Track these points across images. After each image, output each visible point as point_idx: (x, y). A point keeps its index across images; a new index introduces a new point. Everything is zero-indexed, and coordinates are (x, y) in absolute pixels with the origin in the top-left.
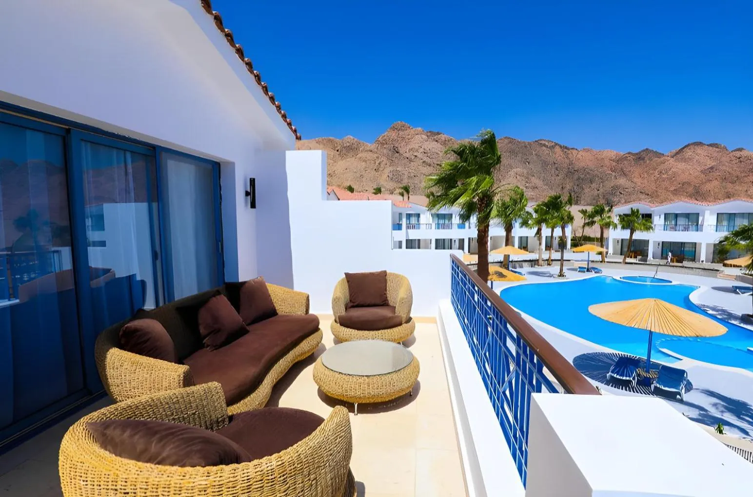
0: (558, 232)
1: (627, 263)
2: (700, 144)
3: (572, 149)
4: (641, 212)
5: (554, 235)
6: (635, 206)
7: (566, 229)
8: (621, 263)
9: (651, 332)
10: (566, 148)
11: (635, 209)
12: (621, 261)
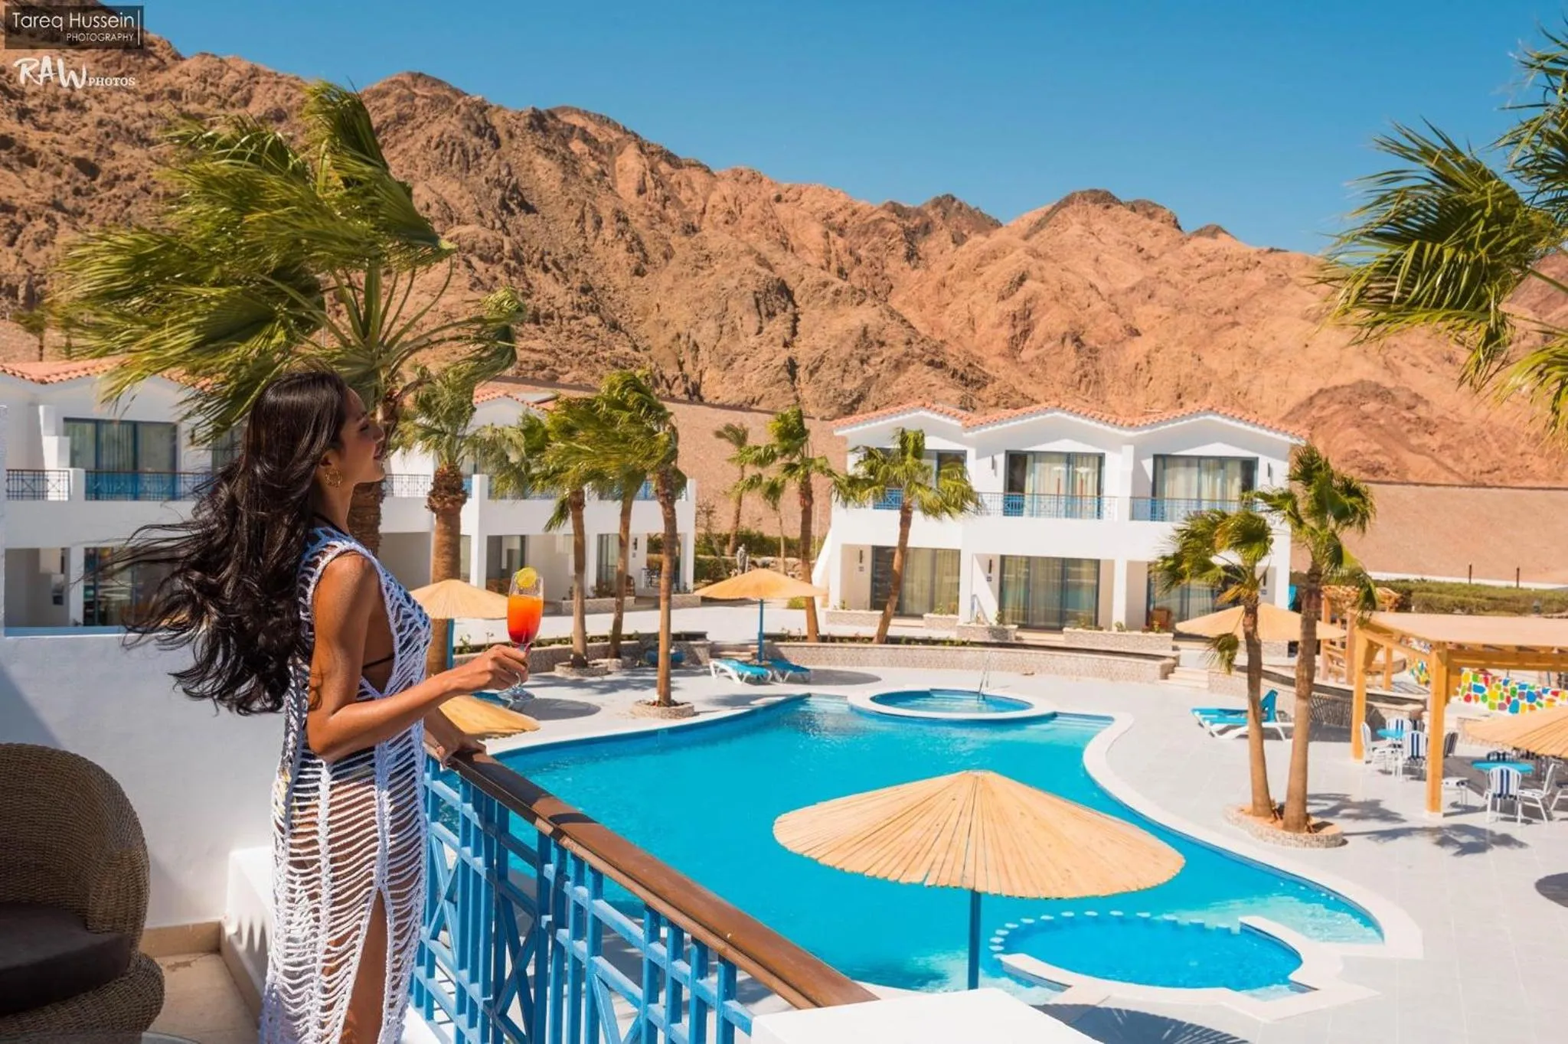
0: (648, 517)
1: (896, 640)
2: (1105, 199)
3: (691, 165)
4: (932, 443)
5: (633, 530)
6: (911, 418)
7: (679, 505)
8: (871, 639)
9: (976, 896)
10: (671, 159)
11: (911, 429)
12: (872, 631)
